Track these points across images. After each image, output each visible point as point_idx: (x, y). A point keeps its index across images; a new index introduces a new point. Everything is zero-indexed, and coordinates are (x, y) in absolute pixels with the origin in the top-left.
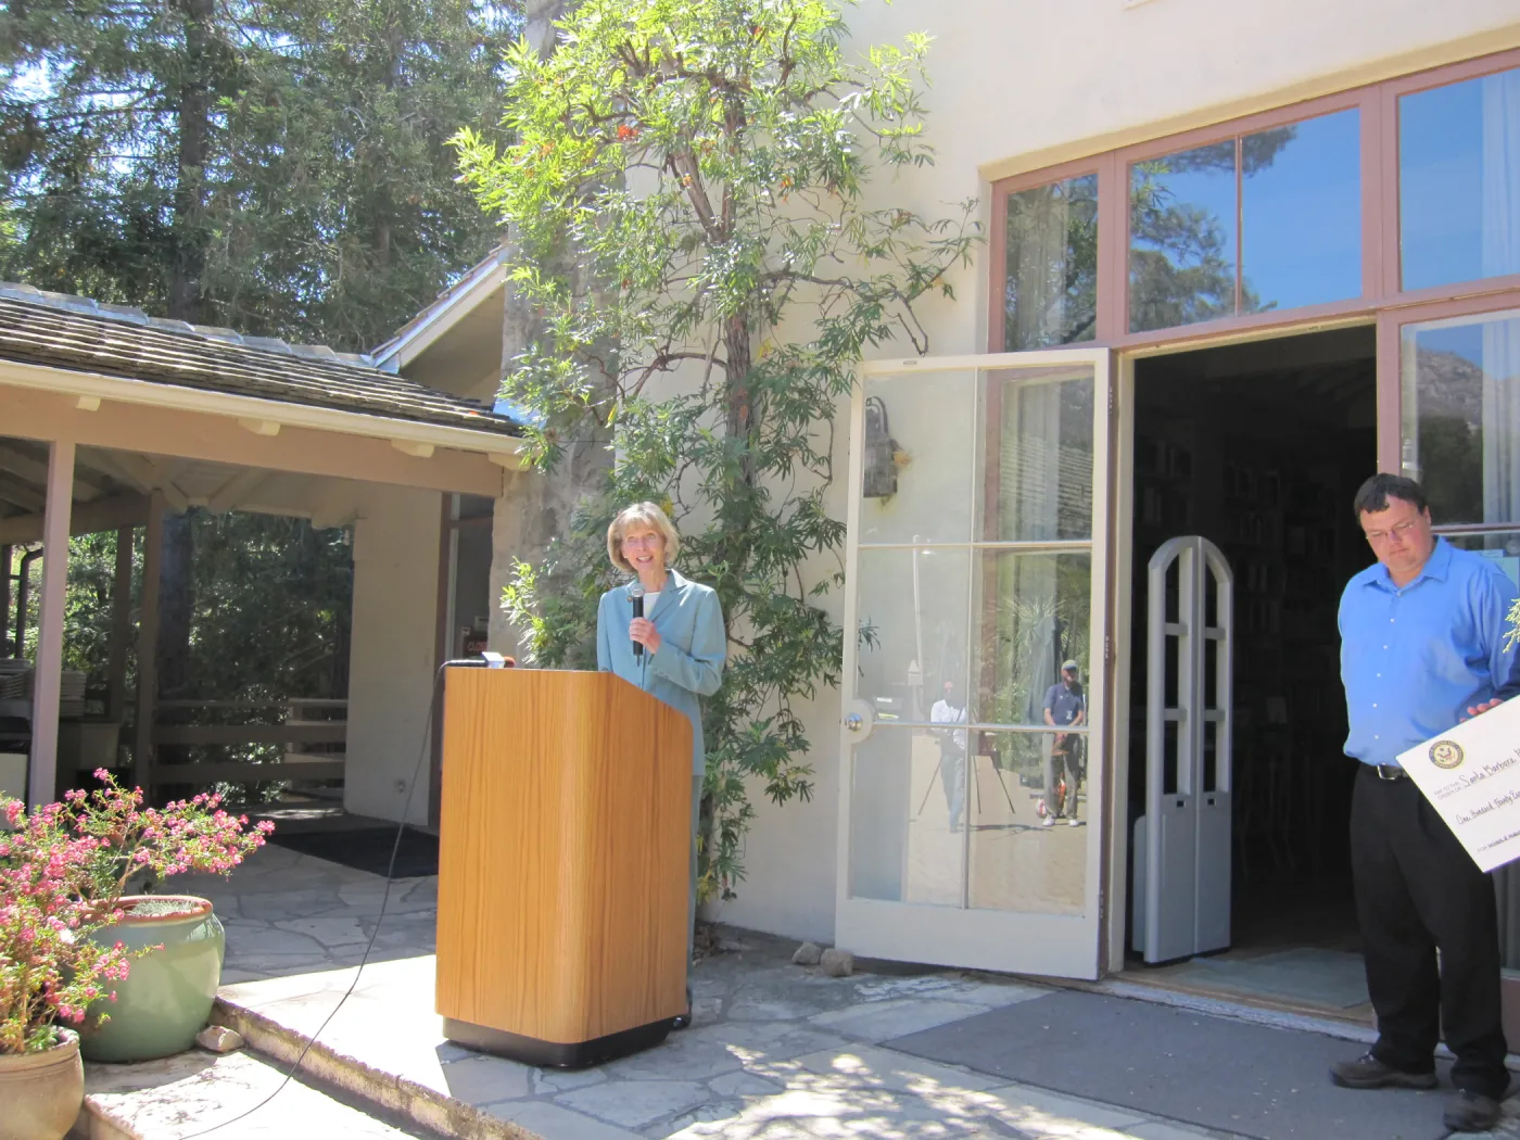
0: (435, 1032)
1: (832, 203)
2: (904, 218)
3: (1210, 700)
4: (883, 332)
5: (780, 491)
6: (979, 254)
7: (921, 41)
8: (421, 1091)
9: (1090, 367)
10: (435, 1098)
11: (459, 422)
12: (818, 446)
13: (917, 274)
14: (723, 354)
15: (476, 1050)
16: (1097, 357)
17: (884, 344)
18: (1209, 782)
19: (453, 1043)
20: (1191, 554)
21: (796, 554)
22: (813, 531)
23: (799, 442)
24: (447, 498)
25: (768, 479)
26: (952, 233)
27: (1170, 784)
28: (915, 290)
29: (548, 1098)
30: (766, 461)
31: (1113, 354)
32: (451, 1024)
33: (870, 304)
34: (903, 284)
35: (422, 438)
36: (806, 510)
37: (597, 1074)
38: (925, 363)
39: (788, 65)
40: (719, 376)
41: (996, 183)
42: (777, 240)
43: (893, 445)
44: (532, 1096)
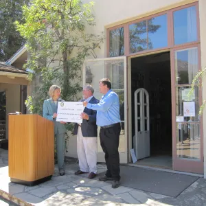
0: (9, 180)
1: (80, 33)
2: (92, 35)
3: (146, 115)
4: (89, 54)
5: (73, 83)
6: (105, 41)
7: (92, 3)
8: (4, 192)
9: (123, 60)
10: (6, 193)
11: (19, 72)
12: (79, 74)
13: (94, 44)
14: (62, 59)
15: (16, 183)
16: (124, 58)
17: (89, 57)
18: (146, 129)
19: (12, 182)
20: (142, 91)
21: (75, 93)
22: (78, 89)
23: (75, 74)
24: (21, 86)
25: (70, 80)
26: (99, 38)
27: (139, 130)
28: (94, 48)
29: (27, 192)
30: (70, 77)
31: (127, 57)
32: (11, 179)
33: (86, 50)
34: (92, 46)
35: (13, 75)
36: (77, 85)
37: (37, 186)
38: (95, 60)
39: (71, 9)
40: (62, 63)
41: (108, 29)
42: (70, 39)
43: (91, 74)
44: (24, 192)
